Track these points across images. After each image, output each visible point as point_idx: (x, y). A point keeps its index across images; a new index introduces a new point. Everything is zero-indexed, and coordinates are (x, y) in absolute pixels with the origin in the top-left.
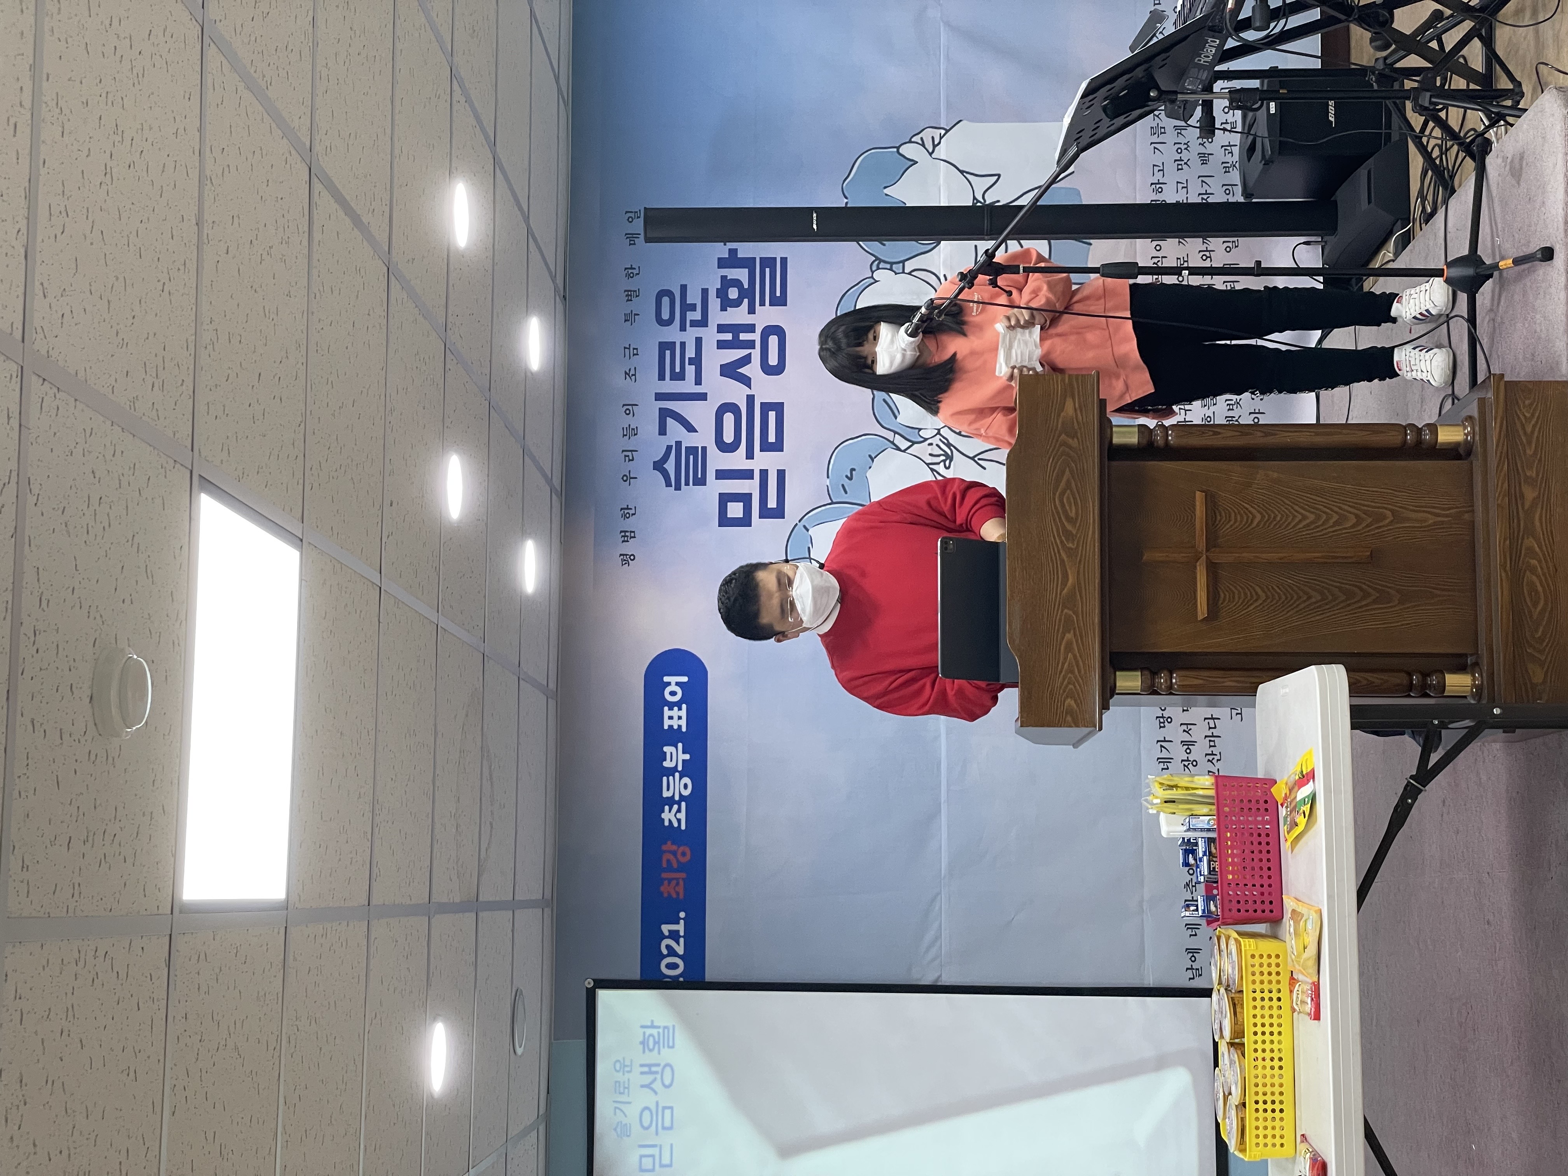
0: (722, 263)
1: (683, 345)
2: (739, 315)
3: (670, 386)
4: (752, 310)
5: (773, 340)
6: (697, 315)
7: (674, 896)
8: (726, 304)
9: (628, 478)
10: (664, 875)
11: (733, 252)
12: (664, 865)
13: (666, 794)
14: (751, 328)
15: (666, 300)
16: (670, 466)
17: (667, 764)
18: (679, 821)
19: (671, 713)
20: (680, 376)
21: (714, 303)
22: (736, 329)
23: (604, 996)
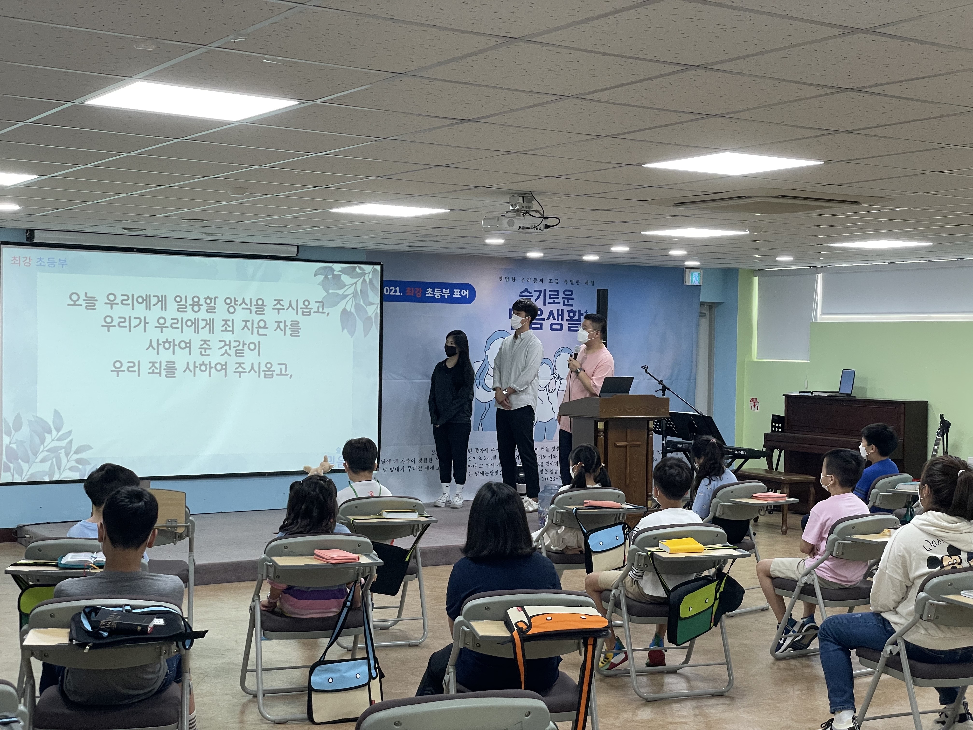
0: (580, 311)
1: (558, 298)
2: (566, 317)
3: (548, 293)
4: (567, 320)
5: (559, 327)
6: (566, 303)
7: (407, 291)
8: (569, 312)
9: (523, 279)
10: (413, 289)
11: (582, 315)
12: (416, 289)
13: (436, 290)
14: (562, 320)
15: (570, 293)
16: (526, 293)
17: (444, 290)
18: (428, 294)
19: (458, 292)
20: (550, 298)
21: (569, 308)
22: (562, 315)
23: (378, 268)
